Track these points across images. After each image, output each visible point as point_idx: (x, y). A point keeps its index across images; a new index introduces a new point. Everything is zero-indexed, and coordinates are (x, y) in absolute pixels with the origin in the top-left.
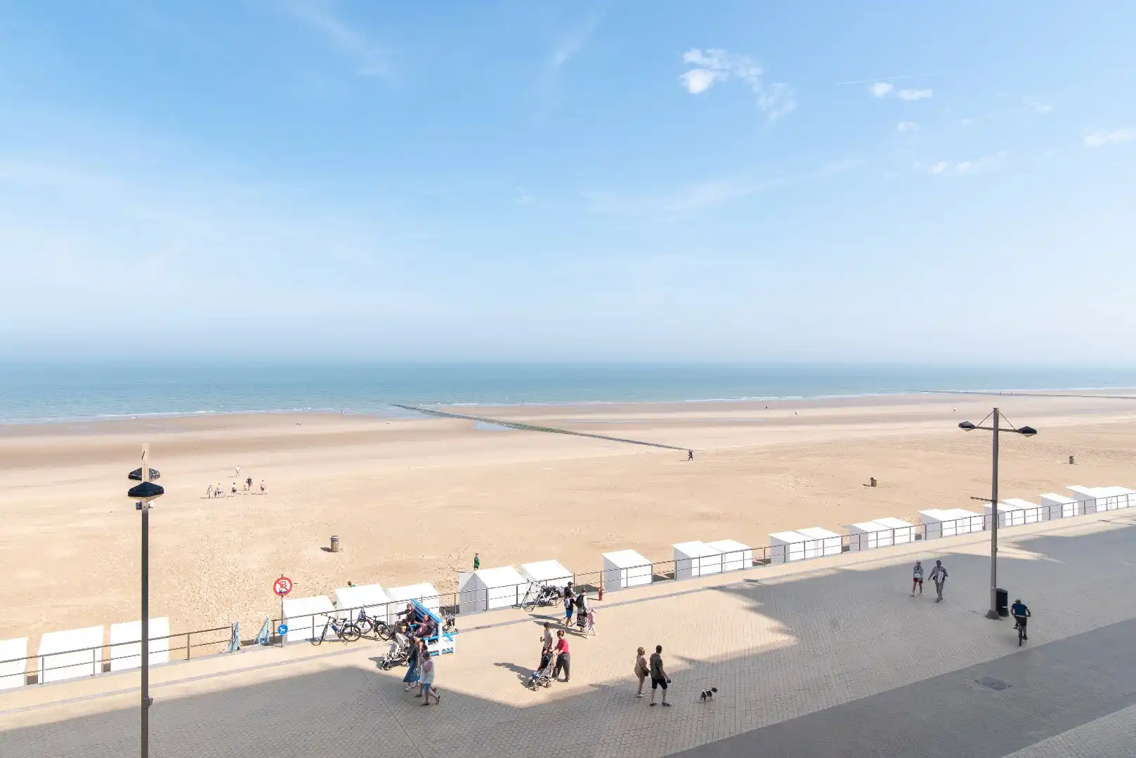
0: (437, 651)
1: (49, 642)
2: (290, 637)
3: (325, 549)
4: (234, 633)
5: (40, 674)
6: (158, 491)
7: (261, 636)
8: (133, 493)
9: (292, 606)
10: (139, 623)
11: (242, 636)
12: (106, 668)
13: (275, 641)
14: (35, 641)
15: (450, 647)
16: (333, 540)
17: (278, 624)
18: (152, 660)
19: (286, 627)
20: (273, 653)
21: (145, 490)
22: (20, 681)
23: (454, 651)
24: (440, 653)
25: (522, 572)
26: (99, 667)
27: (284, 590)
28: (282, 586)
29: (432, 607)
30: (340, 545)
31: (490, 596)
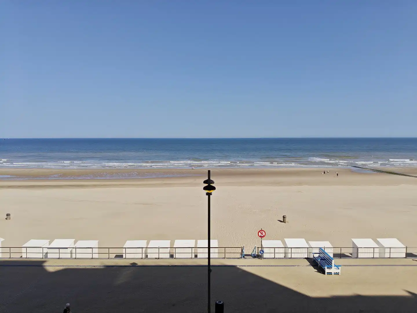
0: (332, 273)
1: (178, 243)
2: (265, 256)
3: (281, 221)
4: (242, 251)
5: (174, 254)
6: (214, 188)
7: (253, 254)
8: (205, 188)
9: (266, 243)
10: (207, 241)
11: (245, 252)
12: (196, 256)
13: (258, 256)
14: (172, 243)
15: (337, 272)
16: (284, 217)
17: (260, 249)
18: (212, 256)
19: (263, 251)
20: (257, 261)
21: (209, 188)
22: (168, 256)
23: (340, 274)
24: (333, 274)
25: (378, 243)
26: (193, 257)
27: (262, 235)
28: (261, 234)
29: (330, 253)
30: (287, 219)
31: (359, 252)
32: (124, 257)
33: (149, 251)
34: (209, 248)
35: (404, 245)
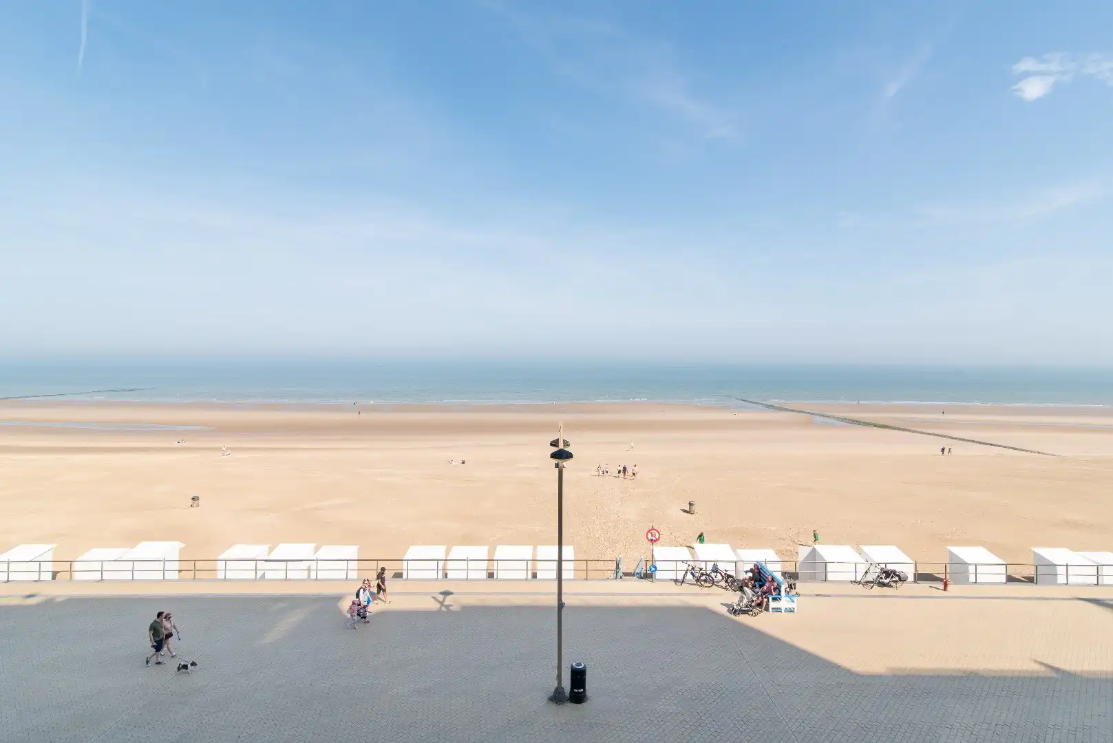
0: (780, 608)
1: (503, 552)
2: (658, 575)
3: (685, 511)
4: (618, 565)
5: (495, 572)
6: (569, 456)
7: (637, 571)
8: (554, 456)
9: (660, 552)
10: (557, 548)
11: (623, 569)
12: (534, 576)
13: (647, 576)
14: (492, 551)
15: (791, 607)
16: (691, 504)
17: (649, 564)
18: (565, 575)
19: (655, 567)
20: (645, 584)
21: (561, 455)
22: (483, 575)
23: (796, 611)
24: (783, 611)
25: (861, 553)
26: (530, 576)
27: (654, 539)
28: (652, 535)
29: (775, 570)
30: (695, 508)
31: (828, 570)
32: (405, 576)
33: (450, 565)
34: (560, 561)
35: (911, 559)
